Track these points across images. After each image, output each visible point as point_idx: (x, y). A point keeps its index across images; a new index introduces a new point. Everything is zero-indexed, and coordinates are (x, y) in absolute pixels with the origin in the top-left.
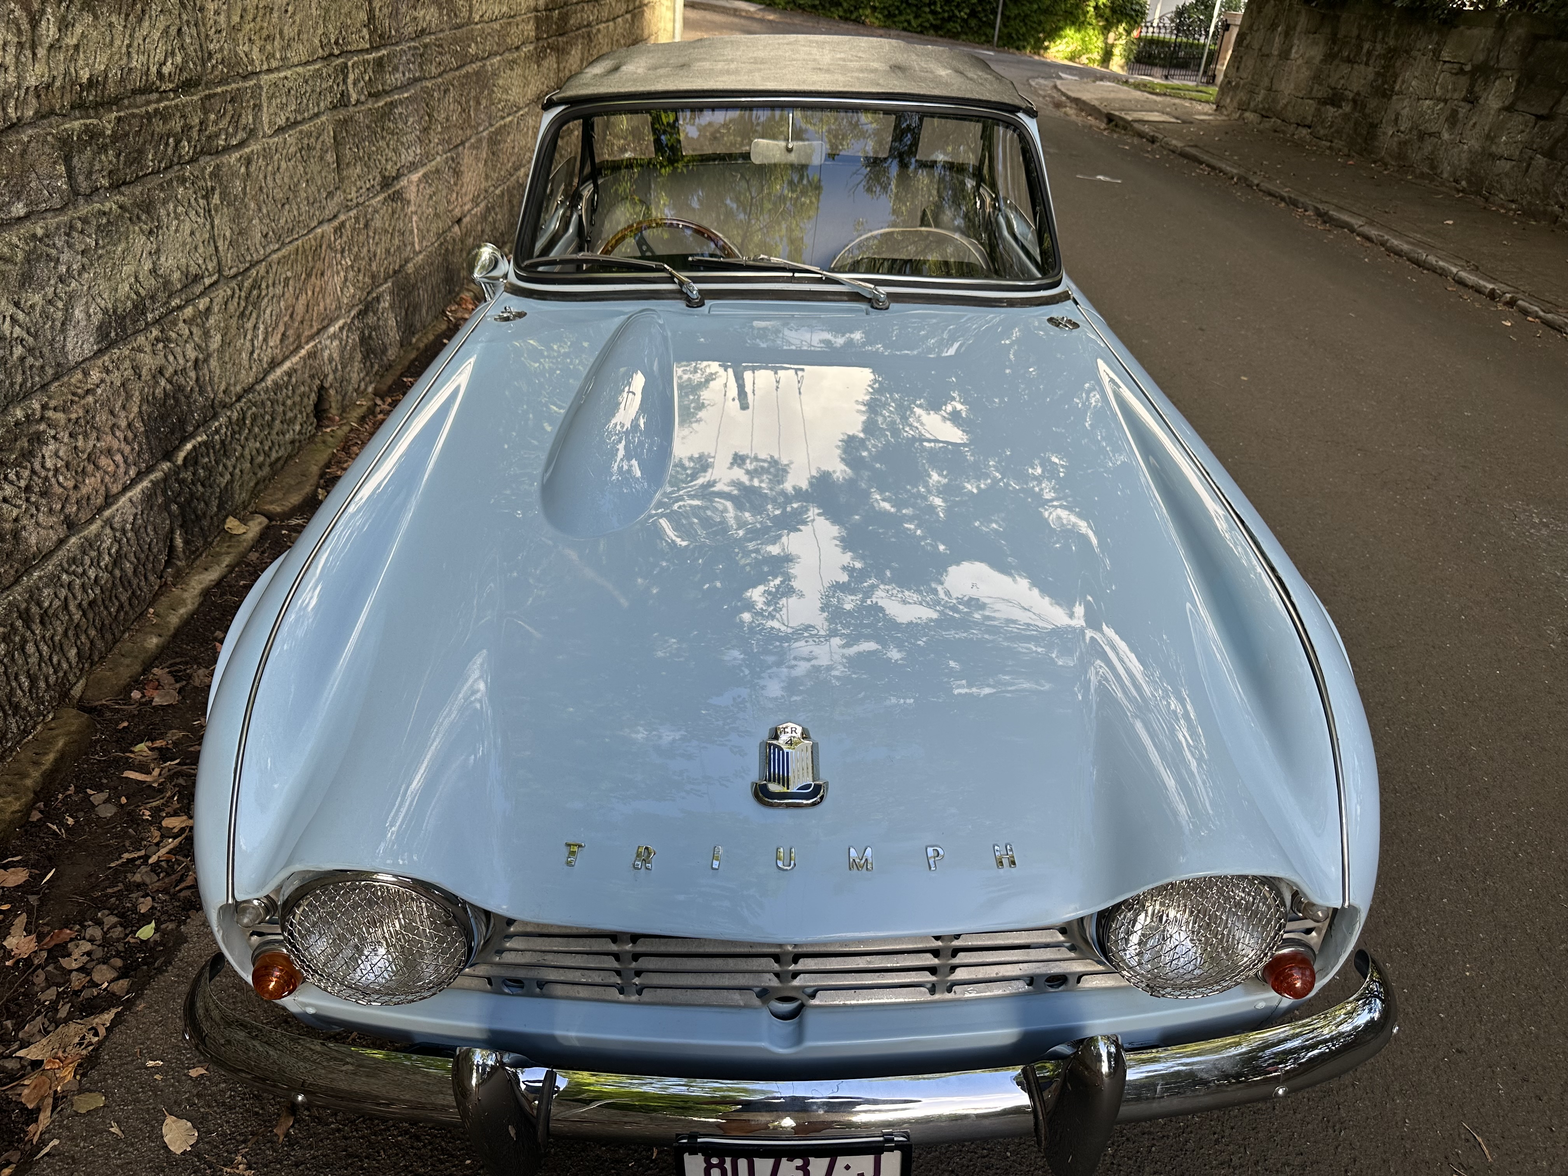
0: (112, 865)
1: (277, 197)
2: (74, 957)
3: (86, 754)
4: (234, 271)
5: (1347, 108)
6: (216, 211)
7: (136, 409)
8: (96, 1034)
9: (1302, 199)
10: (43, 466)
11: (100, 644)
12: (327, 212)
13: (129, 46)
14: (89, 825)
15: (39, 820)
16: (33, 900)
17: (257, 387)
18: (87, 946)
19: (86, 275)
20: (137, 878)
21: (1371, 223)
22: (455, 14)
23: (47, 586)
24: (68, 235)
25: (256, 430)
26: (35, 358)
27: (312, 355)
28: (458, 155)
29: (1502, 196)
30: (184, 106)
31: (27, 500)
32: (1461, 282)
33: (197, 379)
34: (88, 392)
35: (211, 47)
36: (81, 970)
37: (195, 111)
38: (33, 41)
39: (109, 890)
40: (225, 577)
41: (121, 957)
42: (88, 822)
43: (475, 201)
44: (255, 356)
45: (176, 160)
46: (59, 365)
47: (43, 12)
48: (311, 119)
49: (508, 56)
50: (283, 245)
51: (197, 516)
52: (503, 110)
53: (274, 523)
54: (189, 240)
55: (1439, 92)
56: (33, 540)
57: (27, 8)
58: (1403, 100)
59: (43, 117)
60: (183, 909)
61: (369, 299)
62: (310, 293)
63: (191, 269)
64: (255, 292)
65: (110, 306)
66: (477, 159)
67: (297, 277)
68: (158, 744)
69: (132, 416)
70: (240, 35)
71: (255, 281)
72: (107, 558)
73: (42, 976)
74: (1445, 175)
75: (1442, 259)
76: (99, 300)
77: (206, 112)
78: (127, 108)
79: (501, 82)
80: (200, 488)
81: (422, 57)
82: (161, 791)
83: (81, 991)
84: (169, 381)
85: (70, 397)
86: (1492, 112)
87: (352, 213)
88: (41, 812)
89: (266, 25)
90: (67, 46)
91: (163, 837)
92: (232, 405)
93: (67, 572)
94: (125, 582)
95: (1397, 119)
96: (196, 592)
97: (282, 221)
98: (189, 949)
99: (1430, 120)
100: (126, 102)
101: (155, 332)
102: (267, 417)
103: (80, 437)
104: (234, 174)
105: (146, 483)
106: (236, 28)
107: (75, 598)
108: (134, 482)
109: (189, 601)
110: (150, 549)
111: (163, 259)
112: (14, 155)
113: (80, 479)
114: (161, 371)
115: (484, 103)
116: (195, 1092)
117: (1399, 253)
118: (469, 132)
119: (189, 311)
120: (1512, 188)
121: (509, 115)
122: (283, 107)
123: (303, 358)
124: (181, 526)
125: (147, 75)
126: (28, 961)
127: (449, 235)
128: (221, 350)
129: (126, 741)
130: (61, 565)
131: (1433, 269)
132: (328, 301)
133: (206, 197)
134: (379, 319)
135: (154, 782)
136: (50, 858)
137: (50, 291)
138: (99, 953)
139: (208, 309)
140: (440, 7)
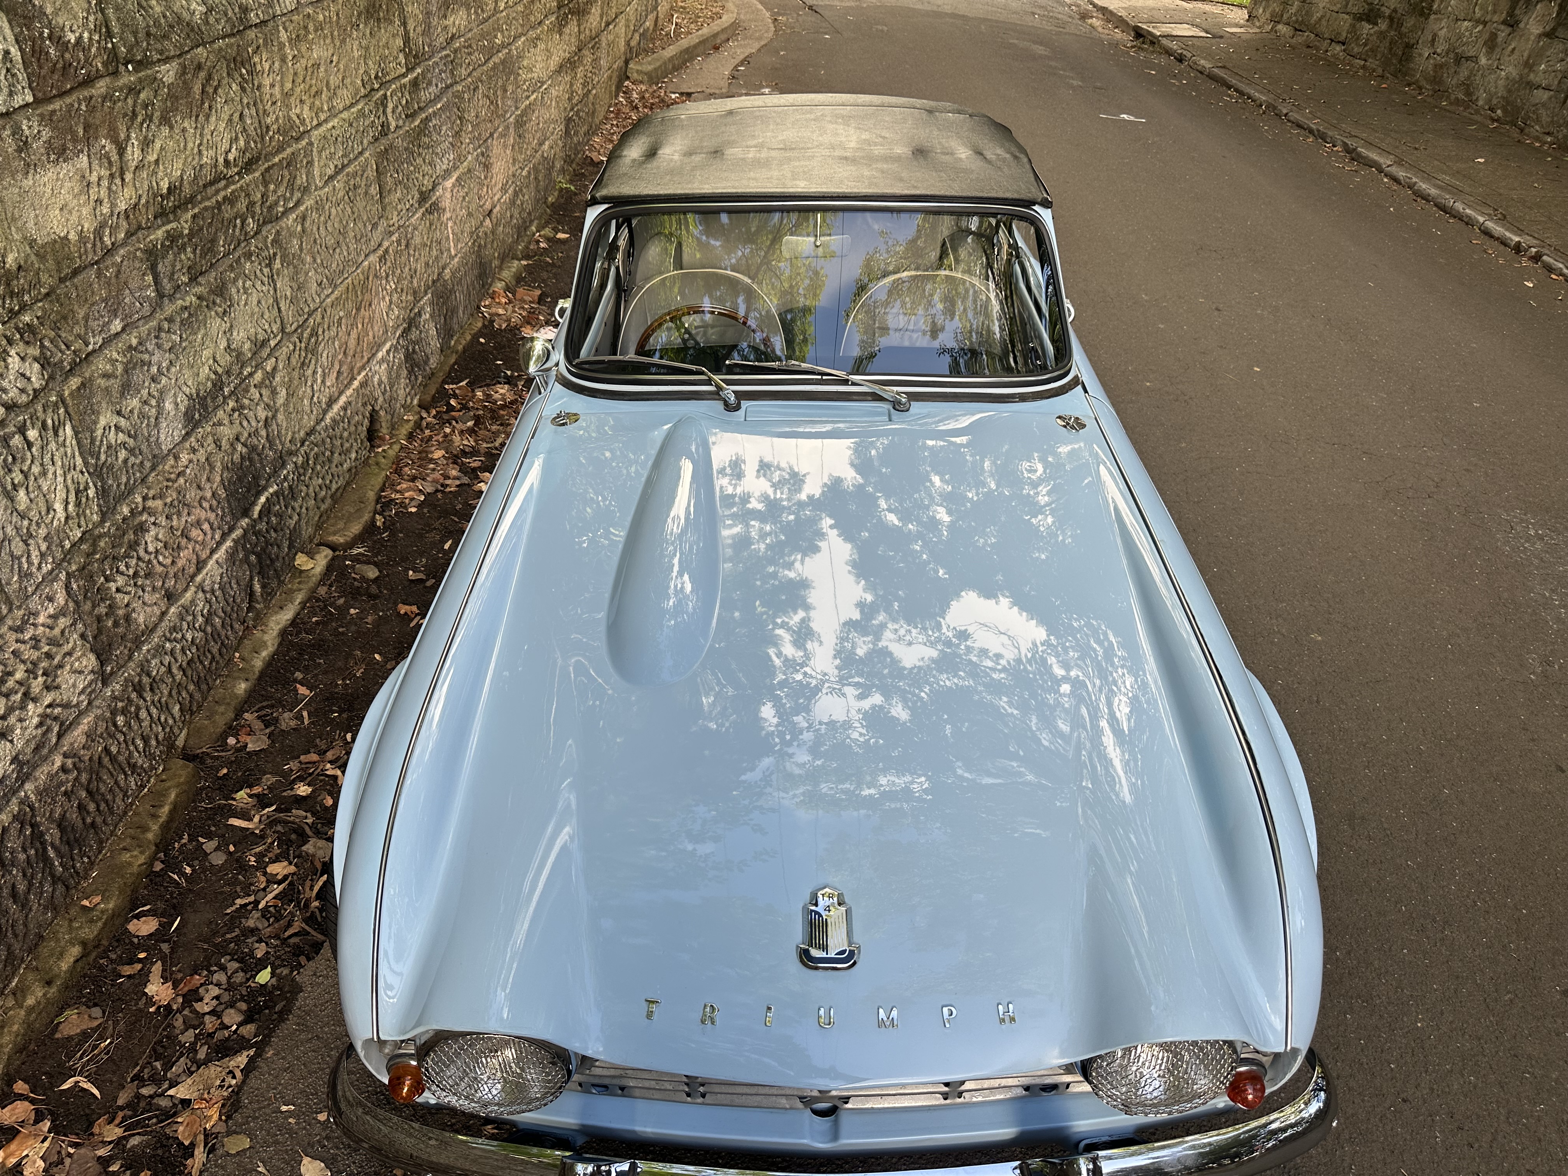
0: (228, 911)
1: (329, 244)
2: (205, 1001)
3: (194, 801)
4: (293, 327)
5: (1383, 25)
6: (278, 275)
7: (218, 479)
8: (234, 1077)
9: (1330, 133)
10: (146, 551)
11: (197, 696)
12: (372, 243)
13: (200, 145)
14: (204, 872)
15: (162, 870)
16: (165, 947)
17: (318, 428)
18: (215, 991)
19: (173, 370)
20: (251, 923)
21: (1399, 162)
22: (482, 10)
23: (154, 657)
24: (157, 337)
25: (319, 467)
26: (136, 457)
27: (364, 384)
28: (487, 148)
29: (1537, 127)
30: (247, 185)
31: (135, 584)
32: (1487, 233)
33: (268, 435)
34: (179, 475)
35: (269, 121)
36: (213, 1013)
37: (257, 186)
38: (122, 168)
39: (228, 936)
40: (298, 614)
41: (245, 1001)
42: (204, 870)
43: (504, 190)
44: (315, 399)
45: (242, 238)
46: (154, 456)
47: (128, 137)
48: (356, 158)
49: (532, 34)
50: (336, 286)
51: (271, 560)
52: (528, 90)
53: (337, 553)
54: (257, 310)
55: (1478, 13)
56: (141, 620)
57: (116, 141)
58: (1441, 20)
59: (132, 235)
60: (294, 954)
61: (412, 315)
62: (360, 326)
63: (259, 336)
64: (313, 340)
65: (194, 391)
66: (505, 146)
67: (348, 315)
68: (257, 790)
69: (215, 486)
70: (292, 99)
71: (313, 329)
72: (200, 619)
73: (181, 1020)
74: (1480, 103)
75: (1469, 207)
76: (184, 388)
77: (266, 184)
78: (200, 203)
79: (525, 63)
80: (273, 534)
81: (452, 63)
82: (262, 837)
83: (214, 1033)
84: (244, 445)
85: (165, 484)
86: (1532, 38)
87: (394, 238)
88: (162, 862)
89: (314, 82)
90: (149, 163)
91: (268, 881)
92: (298, 450)
93: (169, 640)
94: (215, 636)
95: (1433, 40)
96: (275, 633)
97: (334, 266)
98: (306, 998)
99: (1467, 43)
100: (199, 197)
101: (232, 404)
102: (328, 453)
103: (175, 516)
104: (292, 234)
105: (229, 543)
106: (287, 95)
107: (176, 660)
108: (219, 544)
109: (269, 643)
110: (234, 601)
111: (235, 334)
112: (110, 278)
113: (176, 554)
114: (237, 439)
115: (510, 88)
116: (324, 1134)
117: (1426, 198)
118: (496, 123)
119: (258, 376)
120: (1549, 120)
121: (533, 92)
122: (332, 155)
123: (356, 390)
124: (259, 573)
125: (216, 166)
126: (168, 1007)
127: (481, 230)
128: (286, 405)
129: (228, 787)
130: (164, 635)
131: (1459, 217)
132: (376, 329)
133: (269, 265)
134: (421, 332)
135: (256, 828)
136: (174, 907)
137: (145, 392)
138: (226, 997)
139: (275, 369)
140: (468, 9)
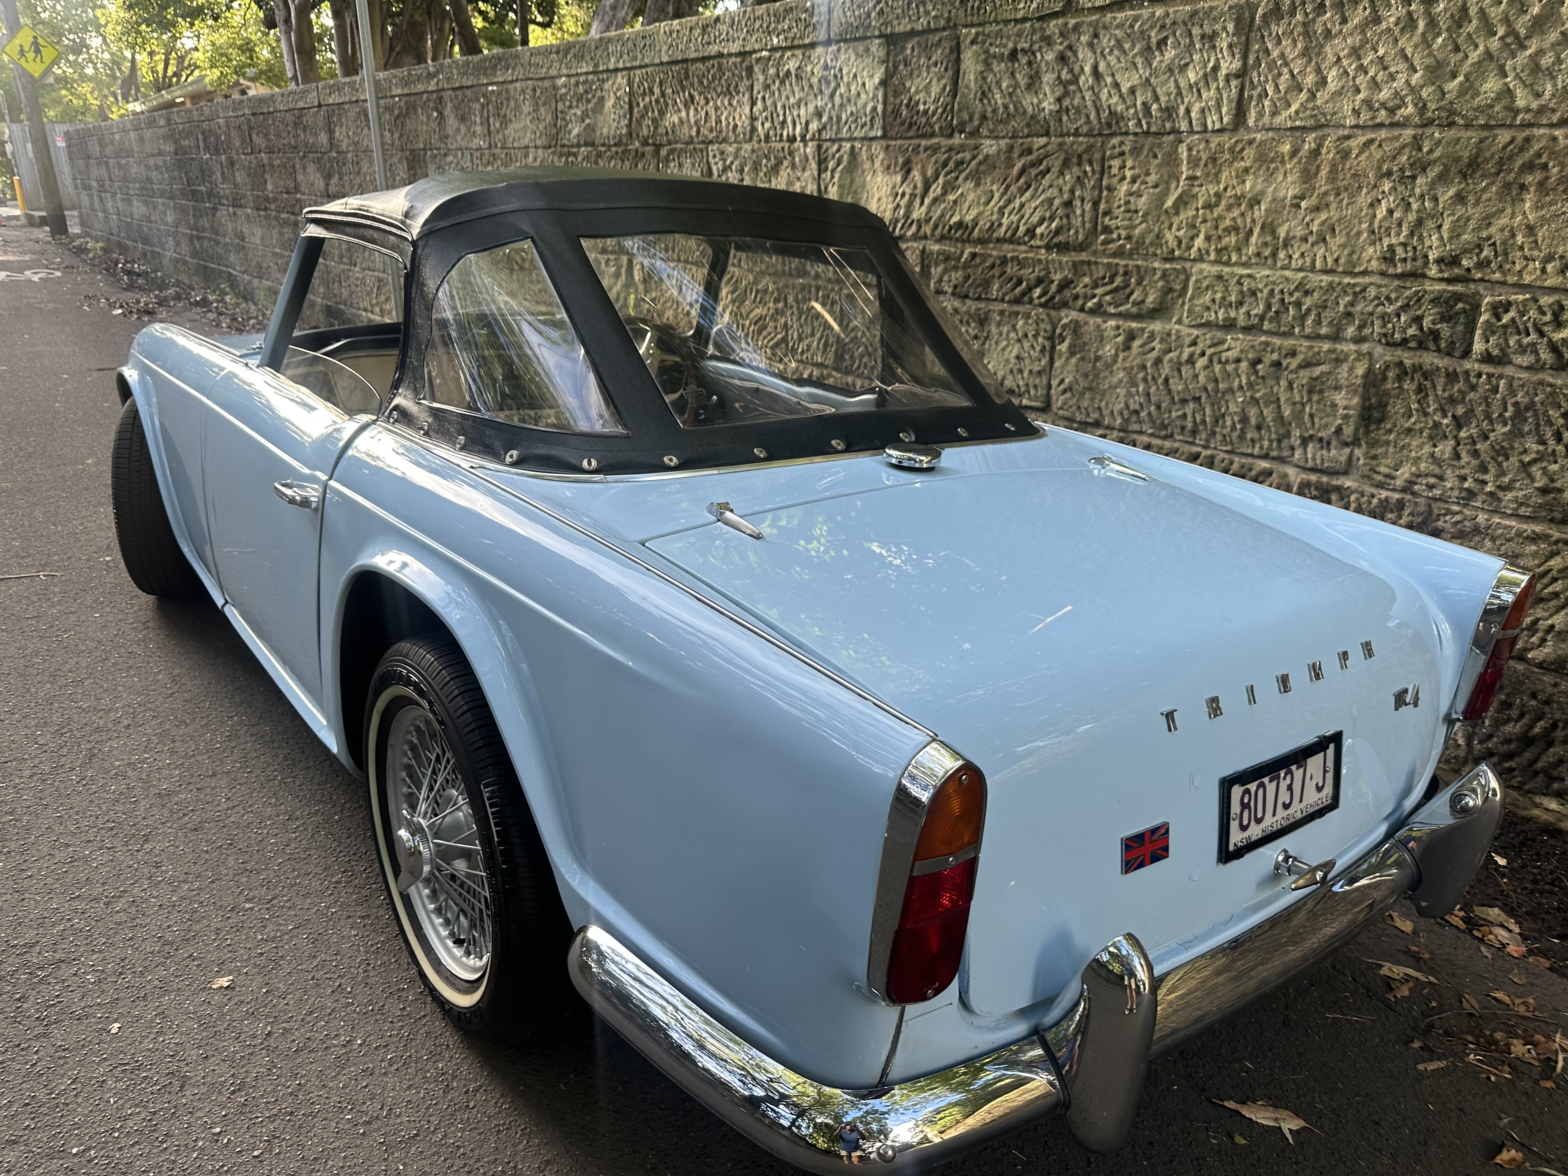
13: (1003, 207)
35: (1112, 222)
70: (1175, 220)
78: (990, 249)
90: (949, 200)
100: (991, 245)
106: (1169, 212)
125: (1015, 230)
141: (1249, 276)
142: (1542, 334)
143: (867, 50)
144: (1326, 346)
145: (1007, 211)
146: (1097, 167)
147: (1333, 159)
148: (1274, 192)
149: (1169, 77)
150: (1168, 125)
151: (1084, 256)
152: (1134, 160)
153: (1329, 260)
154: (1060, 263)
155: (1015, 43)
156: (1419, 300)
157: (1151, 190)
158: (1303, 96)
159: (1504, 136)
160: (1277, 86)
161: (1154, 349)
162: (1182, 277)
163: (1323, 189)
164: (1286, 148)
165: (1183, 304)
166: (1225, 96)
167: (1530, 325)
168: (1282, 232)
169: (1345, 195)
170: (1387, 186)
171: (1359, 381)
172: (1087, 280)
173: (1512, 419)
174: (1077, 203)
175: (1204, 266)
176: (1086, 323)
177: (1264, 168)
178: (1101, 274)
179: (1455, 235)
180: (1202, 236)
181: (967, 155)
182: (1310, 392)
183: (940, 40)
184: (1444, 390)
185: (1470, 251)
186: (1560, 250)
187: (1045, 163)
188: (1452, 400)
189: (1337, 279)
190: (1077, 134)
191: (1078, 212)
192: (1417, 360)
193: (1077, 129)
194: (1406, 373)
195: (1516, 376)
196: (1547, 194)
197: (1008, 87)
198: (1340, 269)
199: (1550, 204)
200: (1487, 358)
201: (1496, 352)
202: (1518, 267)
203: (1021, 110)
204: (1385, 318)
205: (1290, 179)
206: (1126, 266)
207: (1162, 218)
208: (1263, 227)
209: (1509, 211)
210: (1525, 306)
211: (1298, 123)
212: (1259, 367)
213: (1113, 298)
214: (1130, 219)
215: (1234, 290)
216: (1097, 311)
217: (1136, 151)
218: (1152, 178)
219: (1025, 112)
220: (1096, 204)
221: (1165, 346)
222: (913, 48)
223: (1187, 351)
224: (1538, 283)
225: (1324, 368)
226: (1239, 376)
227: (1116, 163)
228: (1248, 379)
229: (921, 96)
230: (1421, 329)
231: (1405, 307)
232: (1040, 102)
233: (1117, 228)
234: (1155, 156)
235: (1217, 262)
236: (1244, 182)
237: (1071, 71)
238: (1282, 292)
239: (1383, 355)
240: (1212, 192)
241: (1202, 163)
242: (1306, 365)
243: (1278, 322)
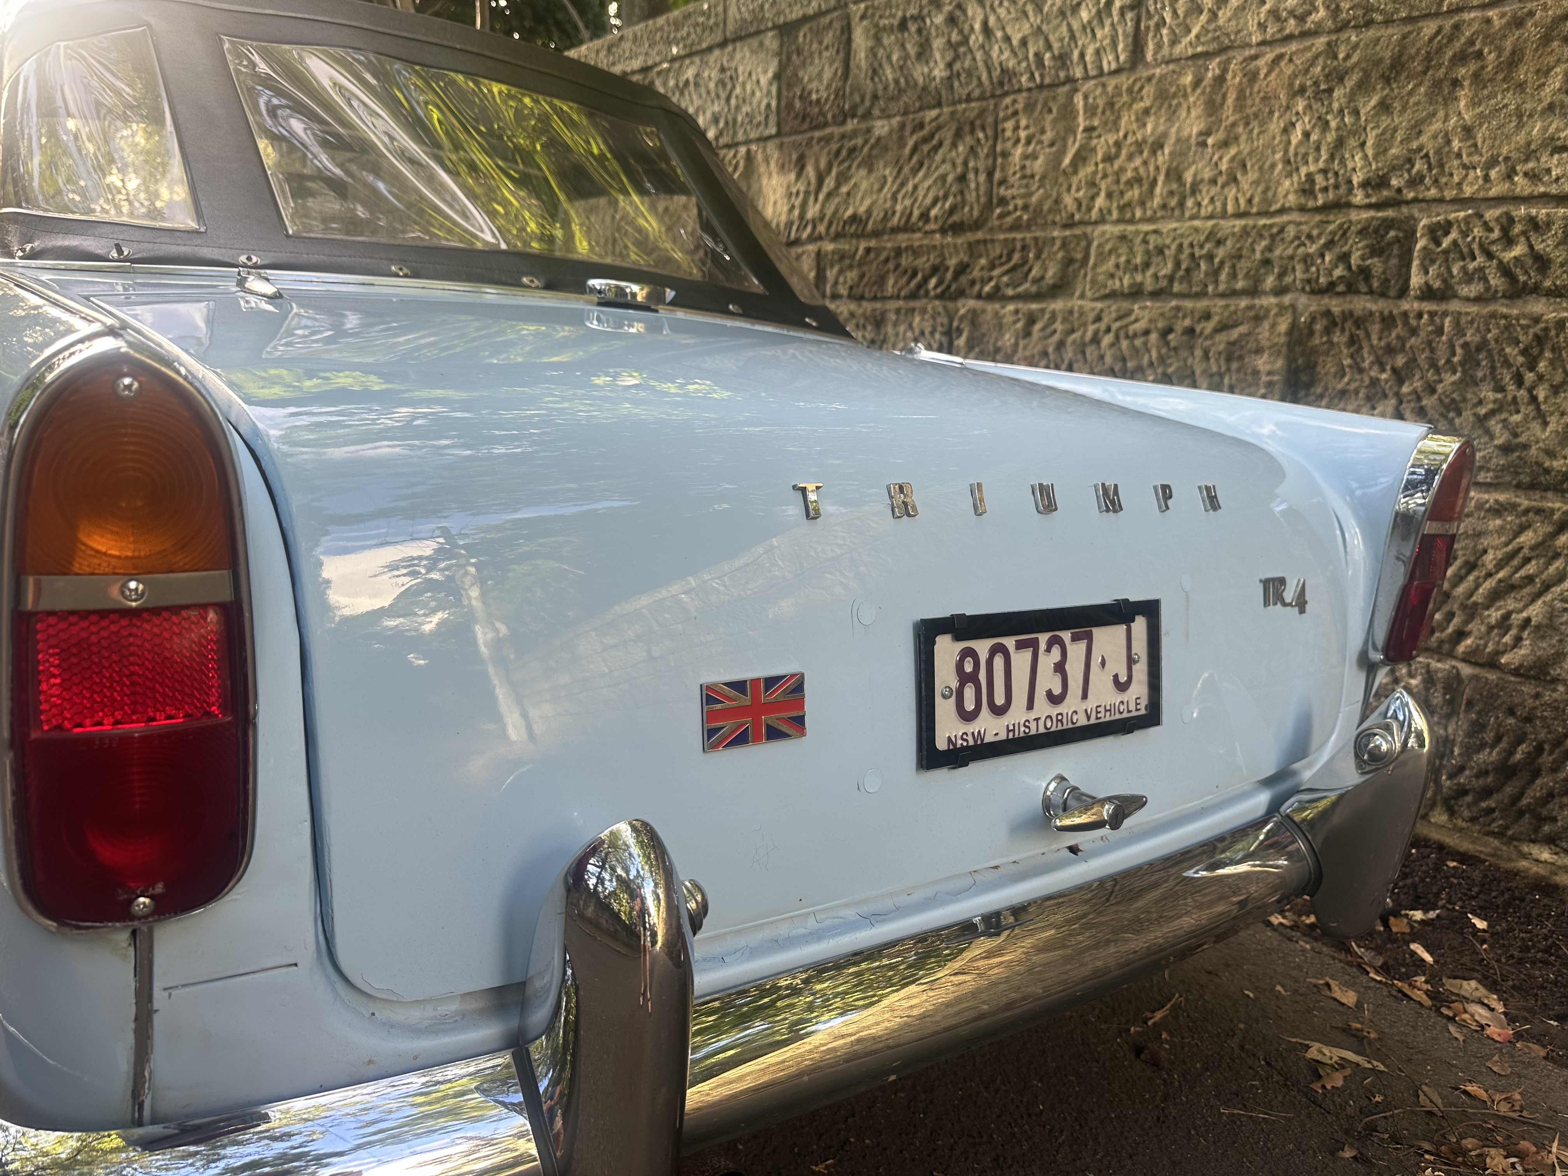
141: (1156, 232)
142: (1490, 256)
143: (761, 44)
144: (1243, 303)
145: (900, 196)
146: (990, 132)
147: (1240, 83)
148: (1178, 132)
149: (1062, 21)
150: (1062, 74)
151: (980, 235)
152: (1028, 119)
153: (1242, 201)
154: (955, 246)
155: (905, 11)
156: (1344, 234)
157: (1047, 150)
158: (1204, 18)
159: (1429, 28)
160: (1175, 12)
161: (1055, 331)
162: (1083, 244)
163: (1232, 119)
164: (1188, 79)
165: (1085, 275)
166: (1120, 32)
167: (1475, 246)
168: (1188, 177)
169: (1255, 124)
170: (1300, 105)
171: (1283, 340)
172: (983, 261)
173: (1462, 363)
174: (971, 176)
175: (1108, 228)
176: (984, 311)
177: (1166, 106)
178: (998, 252)
179: (1381, 150)
180: (1103, 194)
181: (859, 141)
182: (1229, 360)
183: (831, 22)
184: (1380, 339)
185: (1400, 168)
186: (1505, 151)
187: (937, 137)
188: (1390, 350)
189: (1251, 222)
190: (969, 99)
191: (973, 185)
192: (1347, 307)
193: (969, 95)
194: (1335, 324)
195: (1464, 310)
196: (1485, 87)
197: (898, 60)
198: (1254, 210)
199: (1489, 98)
200: (1428, 293)
201: (1437, 284)
202: (1456, 179)
203: (912, 83)
204: (1307, 260)
205: (1194, 114)
206: (1024, 239)
207: (1061, 180)
208: (1168, 175)
209: (1441, 114)
210: (1467, 223)
211: (1199, 49)
212: (1171, 337)
213: (1010, 278)
214: (1027, 186)
215: (1139, 249)
216: (995, 296)
217: (1029, 107)
218: (1049, 136)
219: (916, 84)
220: (990, 174)
221: (1067, 326)
222: (805, 35)
223: (1091, 329)
224: (1482, 194)
225: (1243, 329)
226: (1148, 351)
227: (1009, 125)
228: (1159, 352)
229: (814, 85)
230: (1349, 268)
231: (1330, 245)
232: (931, 71)
233: (1014, 198)
234: (1050, 111)
235: (1120, 221)
236: (1144, 125)
237: (961, 32)
238: (1191, 245)
239: (1307, 305)
240: (1111, 142)
241: (1100, 110)
242: (1223, 327)
243: (1190, 282)
